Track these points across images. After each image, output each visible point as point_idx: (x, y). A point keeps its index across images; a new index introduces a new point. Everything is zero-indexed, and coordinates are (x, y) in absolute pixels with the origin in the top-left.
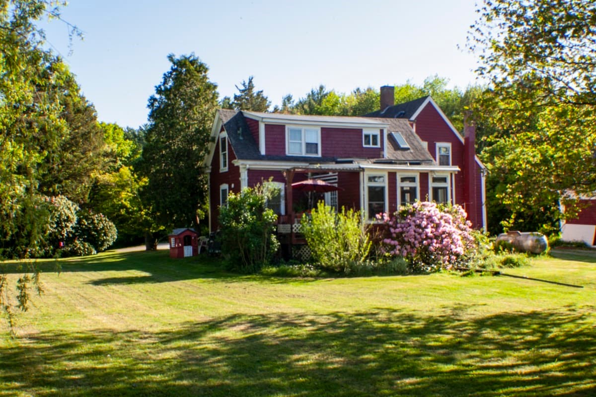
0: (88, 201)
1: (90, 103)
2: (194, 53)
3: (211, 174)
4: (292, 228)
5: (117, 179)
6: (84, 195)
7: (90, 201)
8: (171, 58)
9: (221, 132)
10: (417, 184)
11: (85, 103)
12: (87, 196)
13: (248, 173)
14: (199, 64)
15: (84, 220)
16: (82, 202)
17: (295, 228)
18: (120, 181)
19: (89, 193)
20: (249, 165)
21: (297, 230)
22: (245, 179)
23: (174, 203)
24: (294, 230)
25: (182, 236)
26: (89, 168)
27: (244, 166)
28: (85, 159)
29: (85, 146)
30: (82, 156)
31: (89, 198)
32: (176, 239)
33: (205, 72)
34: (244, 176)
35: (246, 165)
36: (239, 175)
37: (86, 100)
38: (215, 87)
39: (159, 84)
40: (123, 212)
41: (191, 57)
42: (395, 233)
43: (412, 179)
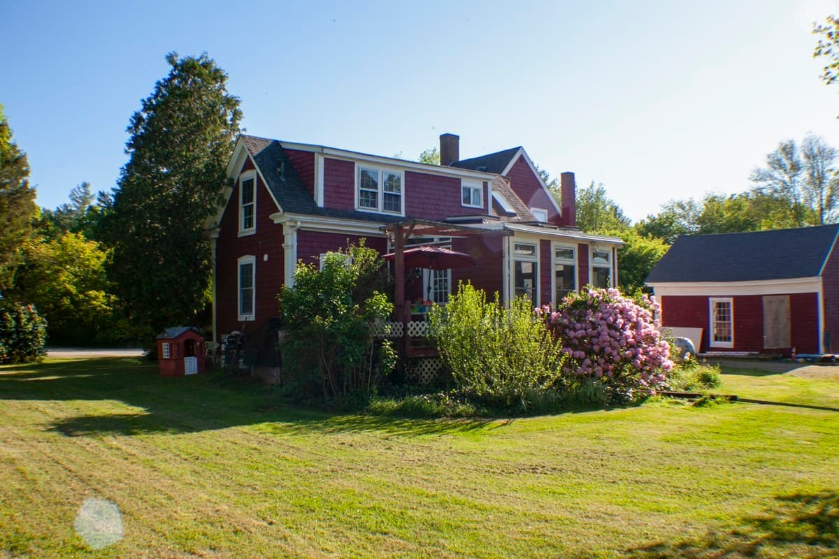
0: (12, 286)
1: (23, 153)
2: (206, 53)
3: (218, 240)
4: (405, 329)
5: (58, 253)
6: (7, 278)
7: (15, 287)
8: (171, 59)
9: (244, 170)
10: (575, 262)
11: (16, 153)
12: (11, 280)
13: (298, 235)
14: (213, 69)
15: (7, 314)
16: (5, 288)
17: (412, 329)
18: (62, 256)
19: (13, 275)
20: (301, 222)
21: (420, 333)
22: (292, 246)
23: (166, 285)
24: (409, 332)
25: (182, 341)
26: (15, 239)
27: (292, 224)
28: (11, 228)
29: (11, 210)
30: (7, 223)
31: (14, 283)
32: (171, 346)
33: (222, 81)
34: (291, 241)
35: (296, 222)
36: (281, 239)
37: (18, 149)
38: (237, 102)
39: (149, 96)
40: (66, 301)
41: (201, 58)
42: (575, 337)
43: (569, 253)
